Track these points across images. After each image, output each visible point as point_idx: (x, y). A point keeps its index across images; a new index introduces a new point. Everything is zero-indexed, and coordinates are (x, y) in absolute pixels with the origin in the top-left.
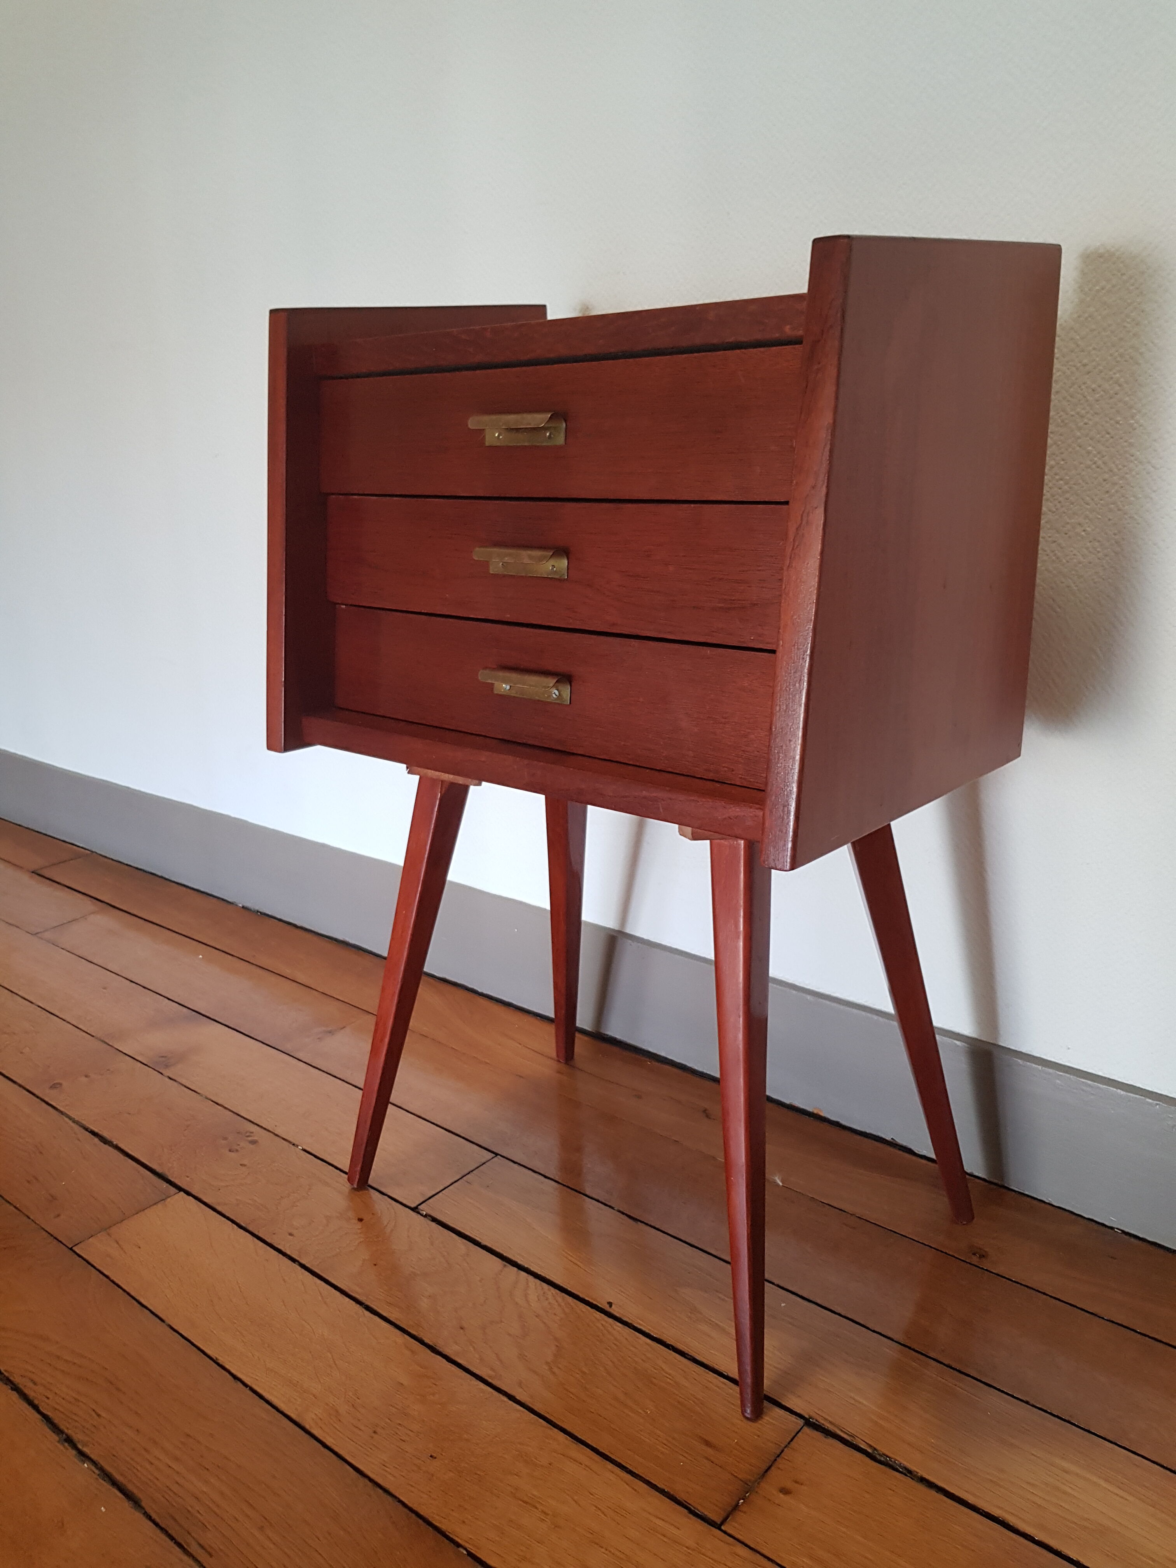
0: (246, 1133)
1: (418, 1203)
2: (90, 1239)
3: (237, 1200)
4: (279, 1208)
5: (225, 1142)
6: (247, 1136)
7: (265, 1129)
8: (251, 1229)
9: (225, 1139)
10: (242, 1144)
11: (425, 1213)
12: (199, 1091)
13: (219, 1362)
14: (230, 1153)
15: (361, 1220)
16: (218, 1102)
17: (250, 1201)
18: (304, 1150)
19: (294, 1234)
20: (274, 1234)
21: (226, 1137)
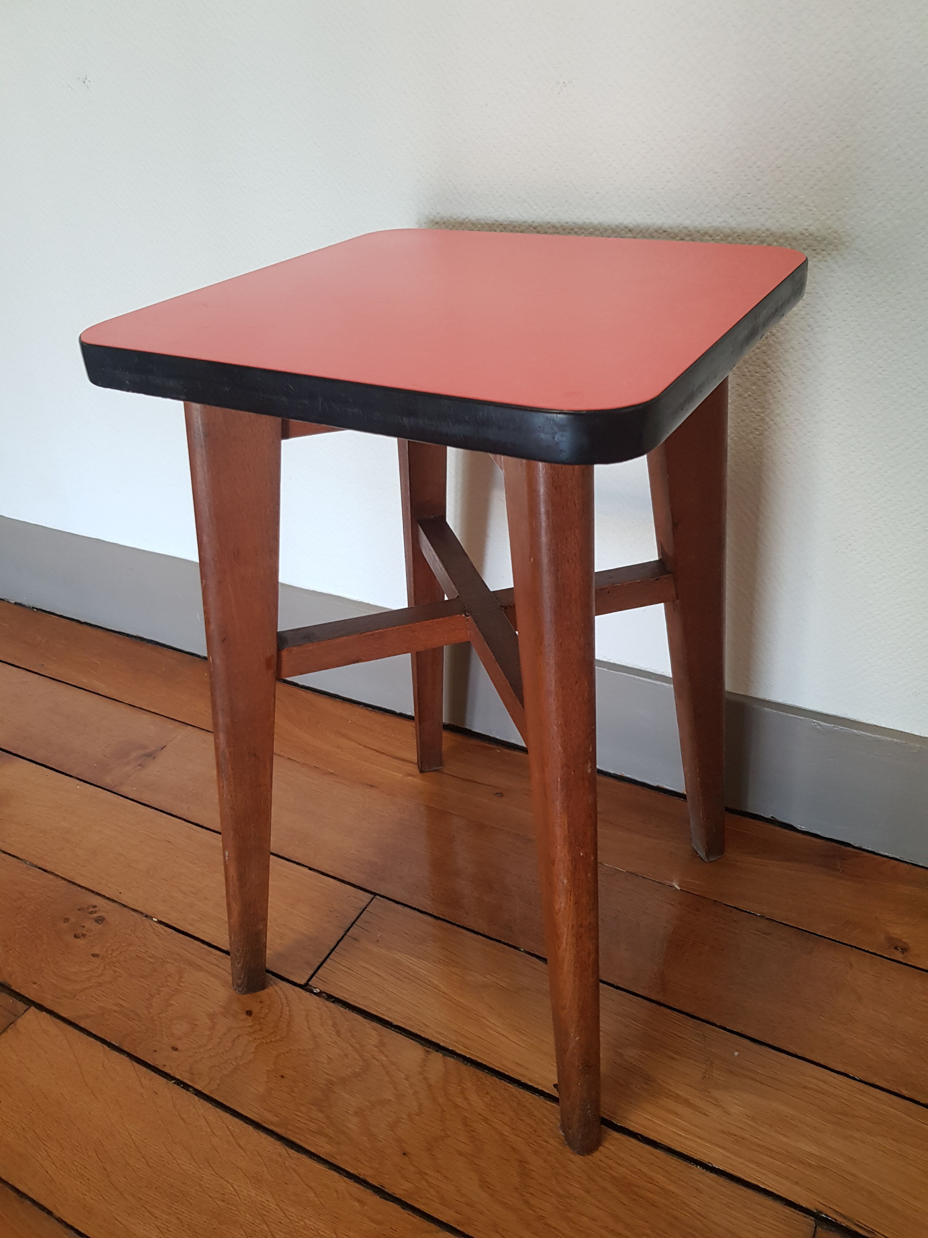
0: (88, 908)
1: (307, 978)
3: (100, 1008)
4: (151, 1011)
5: (66, 924)
6: (91, 913)
7: (108, 899)
8: (125, 1049)
9: (66, 920)
10: (87, 925)
11: (319, 991)
12: (20, 857)
14: (77, 940)
15: (249, 1013)
16: (46, 868)
17: (116, 1008)
18: (160, 922)
19: (179, 1047)
20: (155, 1051)
21: (67, 917)
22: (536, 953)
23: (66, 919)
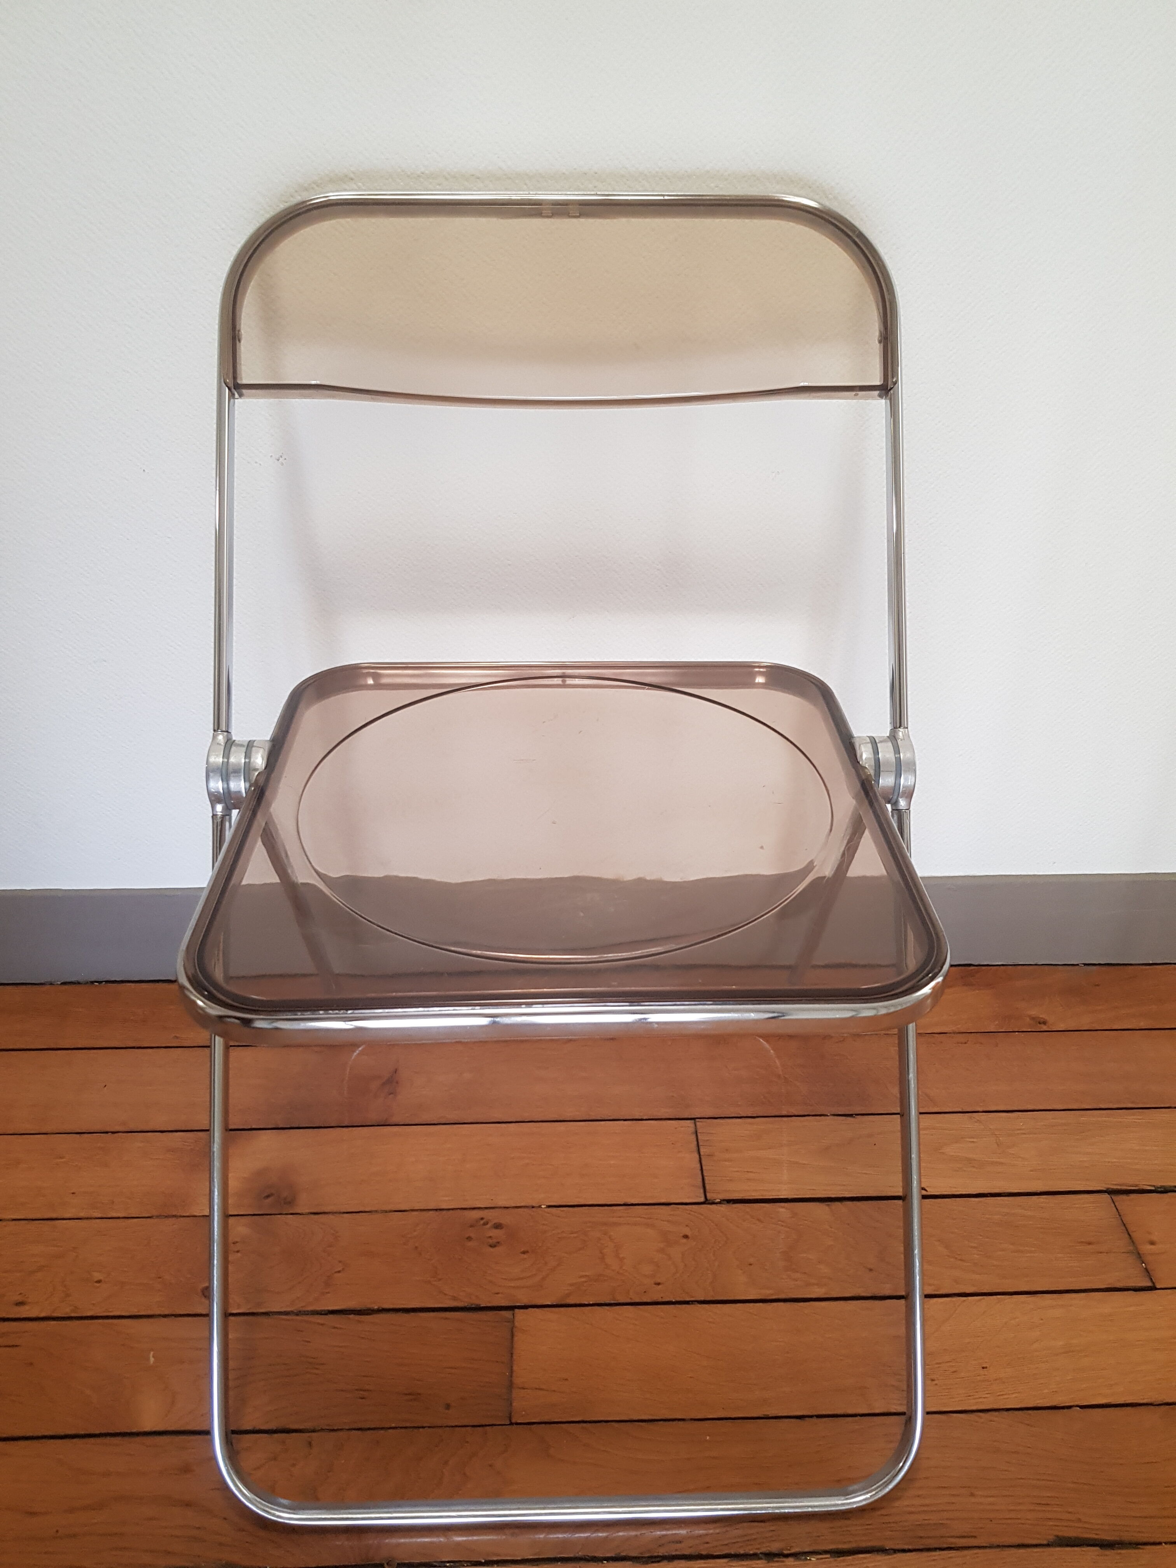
0: (477, 1221)
1: (703, 1195)
2: (514, 1404)
3: (571, 1285)
4: (613, 1269)
5: (473, 1242)
6: (485, 1224)
7: (486, 1208)
8: (621, 1301)
9: (469, 1239)
10: (491, 1234)
11: (719, 1200)
12: (367, 1210)
13: (770, 1416)
14: (495, 1248)
15: (686, 1237)
16: (403, 1209)
17: (583, 1280)
18: (549, 1207)
19: (659, 1281)
20: (645, 1292)
21: (467, 1236)
22: (840, 1113)
23: (467, 1238)
